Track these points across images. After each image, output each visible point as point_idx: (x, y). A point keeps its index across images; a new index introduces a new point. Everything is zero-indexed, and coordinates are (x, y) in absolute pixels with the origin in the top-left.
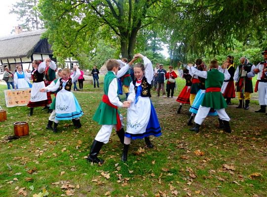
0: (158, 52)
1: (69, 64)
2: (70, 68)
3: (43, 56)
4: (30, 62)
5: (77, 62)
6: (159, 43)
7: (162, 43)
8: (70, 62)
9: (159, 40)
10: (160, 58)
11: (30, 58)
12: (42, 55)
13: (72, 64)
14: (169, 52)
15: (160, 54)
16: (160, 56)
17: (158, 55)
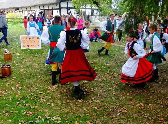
1: (90, 11)
2: (90, 14)
3: (69, 3)
4: (58, 9)
8: (91, 9)
11: (58, 5)
12: (67, 2)
13: (93, 11)
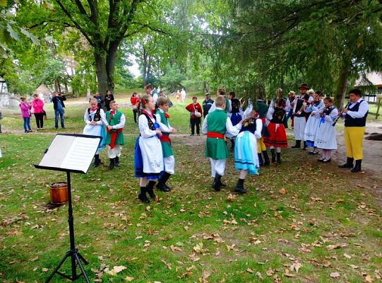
0: (125, 67)
5: (3, 82)
6: (126, 54)
7: (130, 55)
9: (126, 51)
10: (129, 76)
14: (140, 68)
15: (128, 71)
16: (127, 73)
17: (125, 72)
